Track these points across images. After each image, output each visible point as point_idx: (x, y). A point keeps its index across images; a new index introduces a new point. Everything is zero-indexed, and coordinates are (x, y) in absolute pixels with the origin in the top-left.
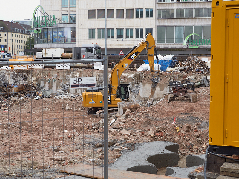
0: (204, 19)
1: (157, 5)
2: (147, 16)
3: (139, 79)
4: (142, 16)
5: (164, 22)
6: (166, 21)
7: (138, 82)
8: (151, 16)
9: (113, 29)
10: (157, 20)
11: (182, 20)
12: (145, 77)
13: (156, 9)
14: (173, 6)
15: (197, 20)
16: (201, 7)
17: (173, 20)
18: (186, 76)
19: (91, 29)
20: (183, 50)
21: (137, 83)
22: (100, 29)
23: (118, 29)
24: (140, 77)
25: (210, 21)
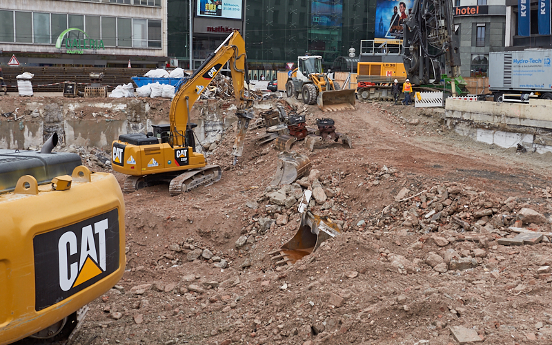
3: (140, 114)
7: (138, 120)
11: (46, 3)
12: (152, 108)
15: (74, 5)
17: (26, 1)
18: (228, 105)
21: (136, 121)
24: (140, 109)
25: (95, 8)
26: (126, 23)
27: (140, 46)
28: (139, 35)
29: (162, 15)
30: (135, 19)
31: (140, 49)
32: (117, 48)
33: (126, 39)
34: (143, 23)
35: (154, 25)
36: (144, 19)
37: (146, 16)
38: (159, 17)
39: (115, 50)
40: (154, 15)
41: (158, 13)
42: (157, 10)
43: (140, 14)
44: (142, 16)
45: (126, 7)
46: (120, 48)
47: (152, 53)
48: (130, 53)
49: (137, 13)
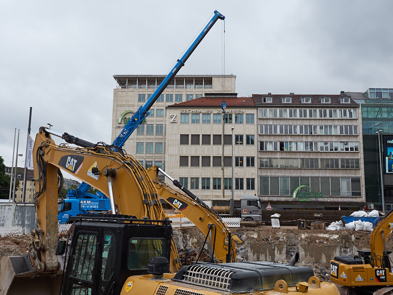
0: (310, 171)
1: (259, 153)
2: (248, 165)
4: (242, 165)
5: (267, 172)
6: (269, 171)
8: (253, 165)
9: (209, 178)
10: (259, 170)
11: (287, 170)
13: (258, 158)
14: (277, 155)
15: (303, 171)
16: (307, 157)
17: (276, 171)
19: (183, 178)
20: (293, 203)
21: (345, 247)
22: (194, 178)
23: (214, 179)
24: (348, 238)
25: (316, 172)
26: (336, 181)
27: (346, 195)
28: (345, 187)
29: (361, 174)
30: (342, 178)
31: (346, 197)
32: (331, 197)
33: (337, 191)
34: (348, 180)
35: (356, 181)
36: (349, 178)
37: (349, 176)
38: (359, 176)
39: (329, 199)
40: (355, 174)
41: (358, 173)
42: (357, 171)
43: (345, 174)
44: (347, 175)
45: (336, 171)
46: (333, 197)
47: (354, 200)
48: (340, 200)
49: (343, 174)
